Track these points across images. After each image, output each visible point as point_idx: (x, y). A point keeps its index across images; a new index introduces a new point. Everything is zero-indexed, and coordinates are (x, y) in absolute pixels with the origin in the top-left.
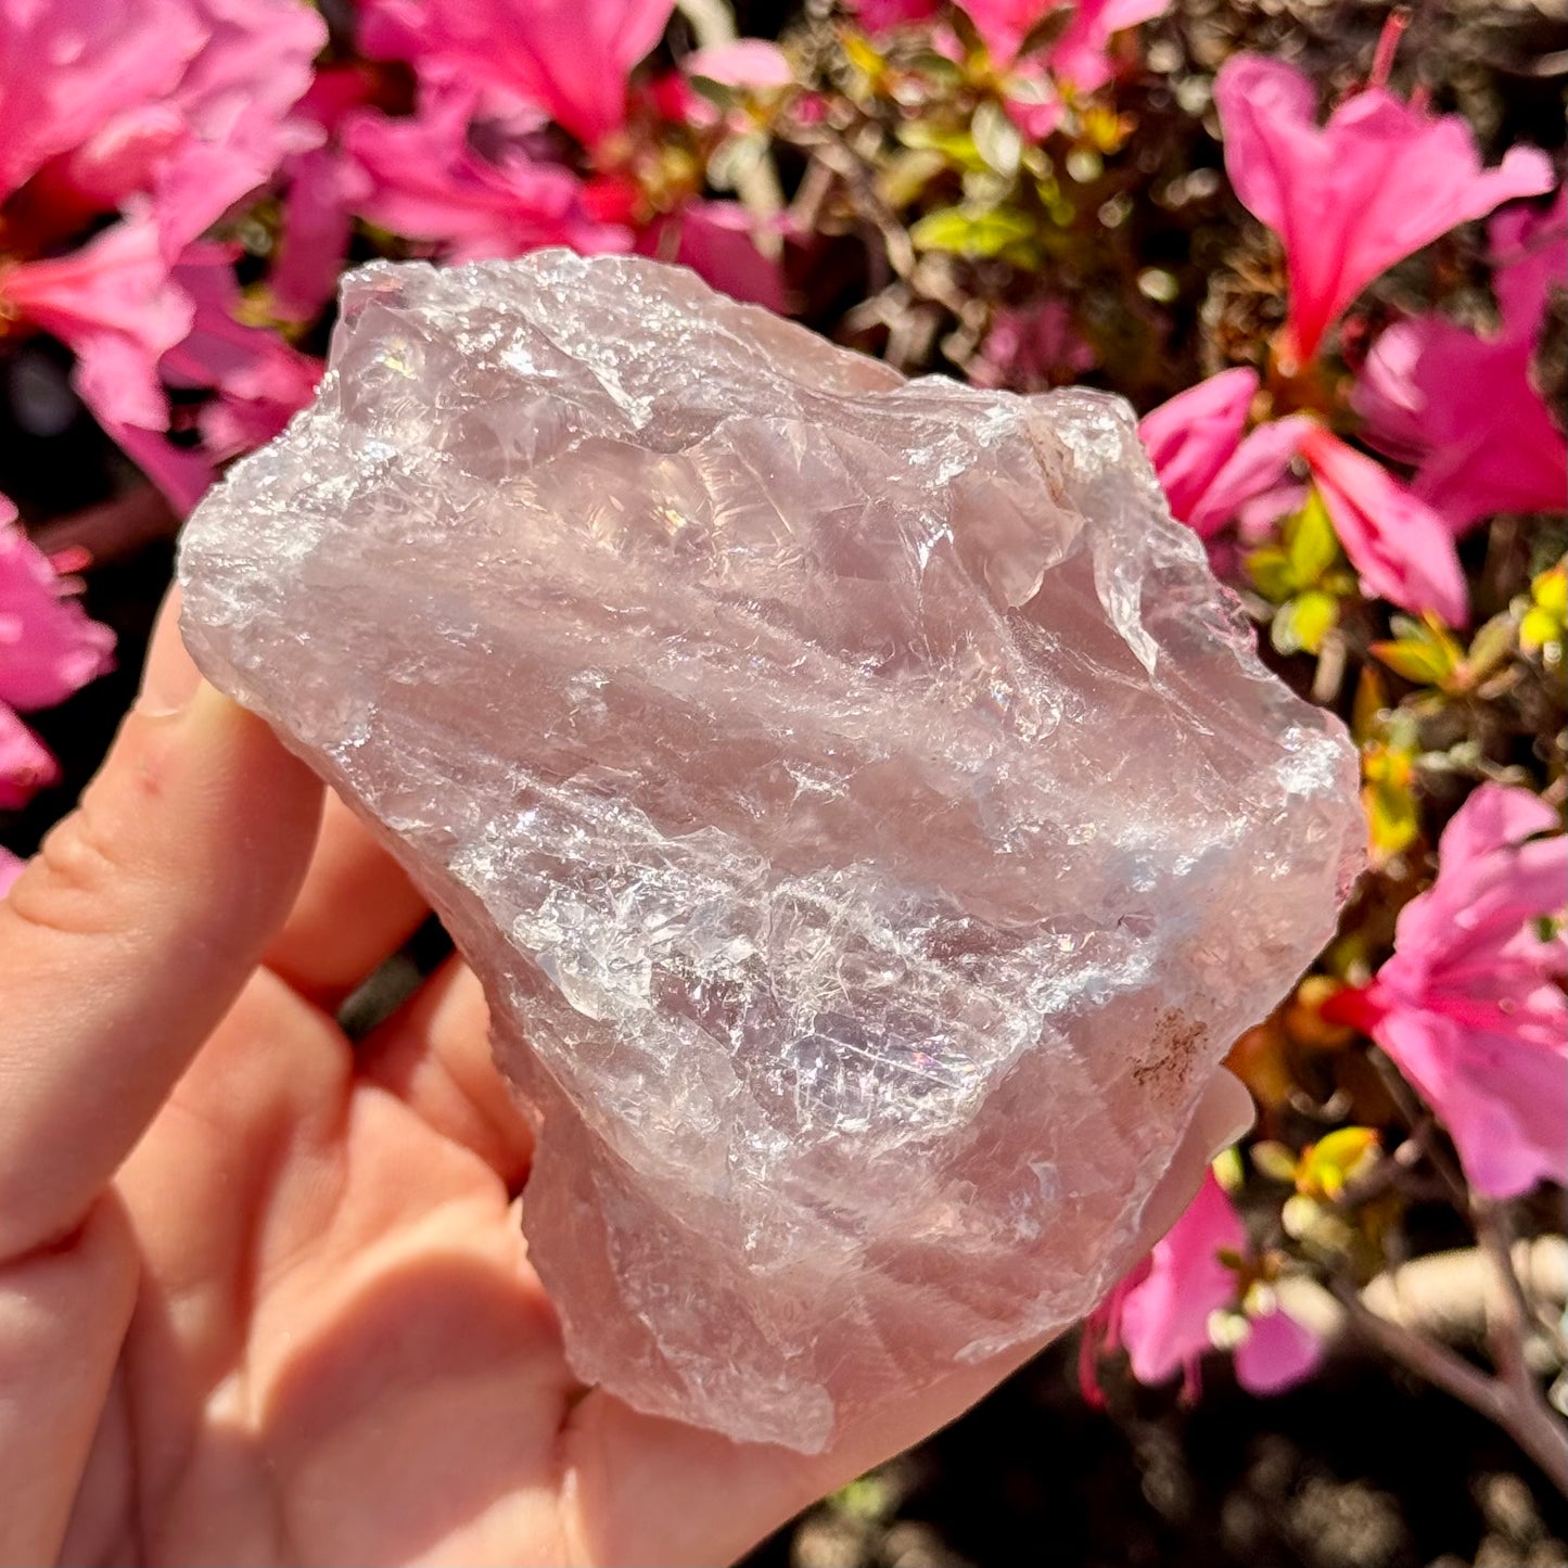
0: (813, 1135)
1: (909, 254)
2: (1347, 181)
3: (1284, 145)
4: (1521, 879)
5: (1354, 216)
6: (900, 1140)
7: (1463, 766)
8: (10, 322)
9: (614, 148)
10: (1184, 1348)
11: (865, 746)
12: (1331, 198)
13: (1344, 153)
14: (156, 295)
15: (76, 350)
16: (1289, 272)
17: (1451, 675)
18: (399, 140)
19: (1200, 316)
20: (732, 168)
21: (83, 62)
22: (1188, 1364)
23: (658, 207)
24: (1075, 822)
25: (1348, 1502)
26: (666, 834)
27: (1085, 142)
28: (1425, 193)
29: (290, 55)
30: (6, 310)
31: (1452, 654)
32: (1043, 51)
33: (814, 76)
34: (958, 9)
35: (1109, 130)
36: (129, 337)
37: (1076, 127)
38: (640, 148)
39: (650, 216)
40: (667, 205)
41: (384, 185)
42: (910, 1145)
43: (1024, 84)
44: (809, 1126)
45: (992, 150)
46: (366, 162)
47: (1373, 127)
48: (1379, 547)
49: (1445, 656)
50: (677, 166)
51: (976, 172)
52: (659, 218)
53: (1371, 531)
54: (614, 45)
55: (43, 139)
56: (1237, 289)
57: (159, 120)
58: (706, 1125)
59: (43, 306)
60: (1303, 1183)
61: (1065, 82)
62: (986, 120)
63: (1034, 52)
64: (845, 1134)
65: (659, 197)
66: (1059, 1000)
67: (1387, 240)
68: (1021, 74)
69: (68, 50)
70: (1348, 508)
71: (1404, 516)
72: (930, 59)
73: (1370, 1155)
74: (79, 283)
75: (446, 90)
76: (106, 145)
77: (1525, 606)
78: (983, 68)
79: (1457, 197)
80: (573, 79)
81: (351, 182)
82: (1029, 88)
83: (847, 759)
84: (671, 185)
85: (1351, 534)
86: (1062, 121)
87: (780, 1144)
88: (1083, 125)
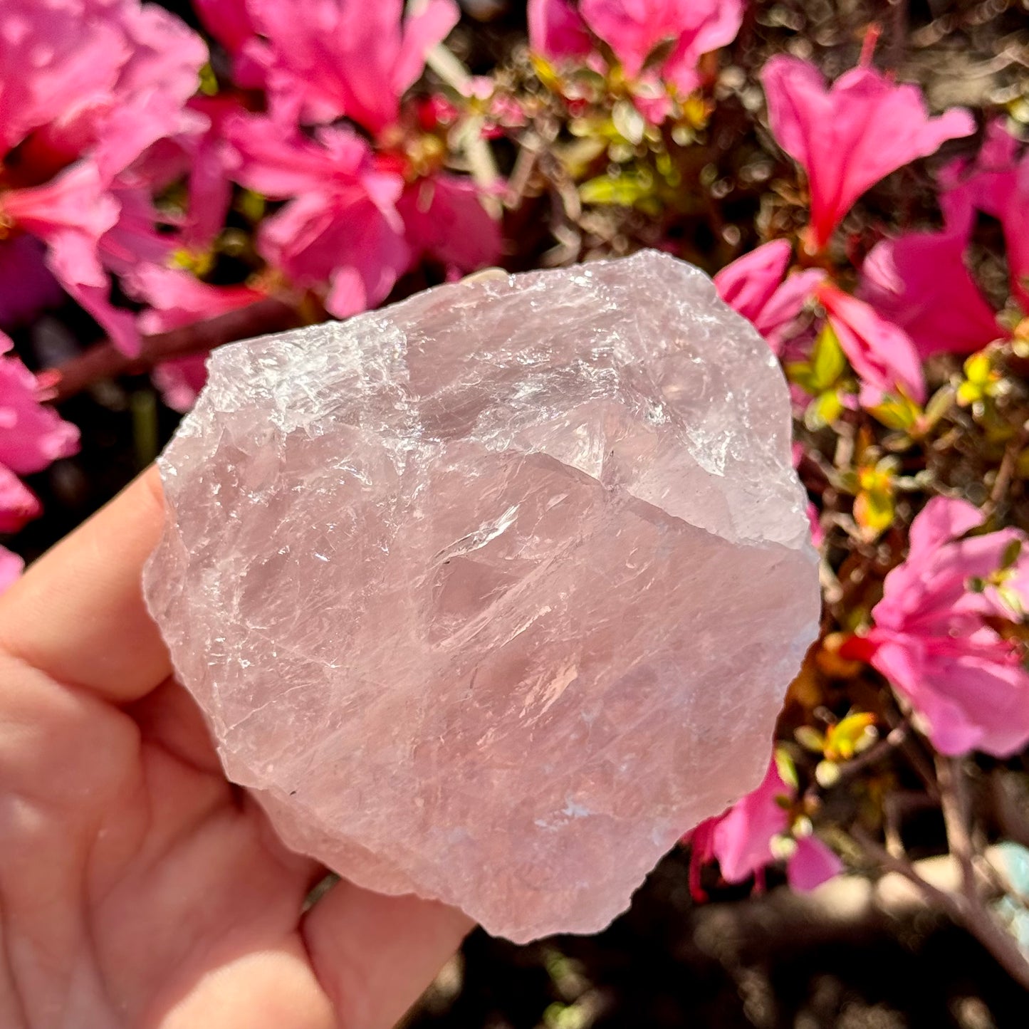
1: (578, 207)
2: (845, 126)
3: (804, 104)
4: (963, 563)
5: (850, 149)
7: (923, 485)
8: (8, 229)
9: (392, 135)
10: (754, 861)
12: (834, 138)
13: (842, 108)
14: (96, 201)
15: (48, 242)
16: (811, 192)
17: (914, 424)
18: (257, 129)
19: (756, 223)
20: (464, 139)
21: (53, 65)
22: (756, 872)
23: (419, 172)
25: (873, 1018)
27: (685, 121)
28: (893, 134)
29: (186, 67)
30: (6, 221)
31: (915, 413)
32: (658, 66)
33: (514, 82)
34: (603, 42)
35: (698, 113)
36: (80, 230)
37: (678, 112)
38: (409, 135)
39: (415, 177)
40: (425, 173)
41: (249, 159)
43: (646, 88)
45: (626, 128)
46: (238, 145)
47: (861, 90)
48: (869, 356)
49: (910, 411)
50: (430, 146)
51: (617, 144)
52: (421, 179)
53: (864, 346)
54: (391, 75)
55: (29, 116)
56: (779, 204)
57: (100, 97)
59: (28, 219)
60: (829, 752)
61: (670, 84)
62: (621, 110)
63: (651, 67)
65: (421, 165)
67: (870, 166)
68: (644, 82)
69: (43, 57)
70: (851, 334)
71: (884, 336)
72: (587, 74)
73: (870, 734)
74: (51, 202)
75: (285, 92)
76: (67, 117)
77: (959, 381)
78: (620, 77)
79: (914, 135)
80: (366, 94)
81: (229, 158)
82: (649, 89)
84: (427, 158)
85: (852, 348)
86: (669, 110)
88: (682, 112)
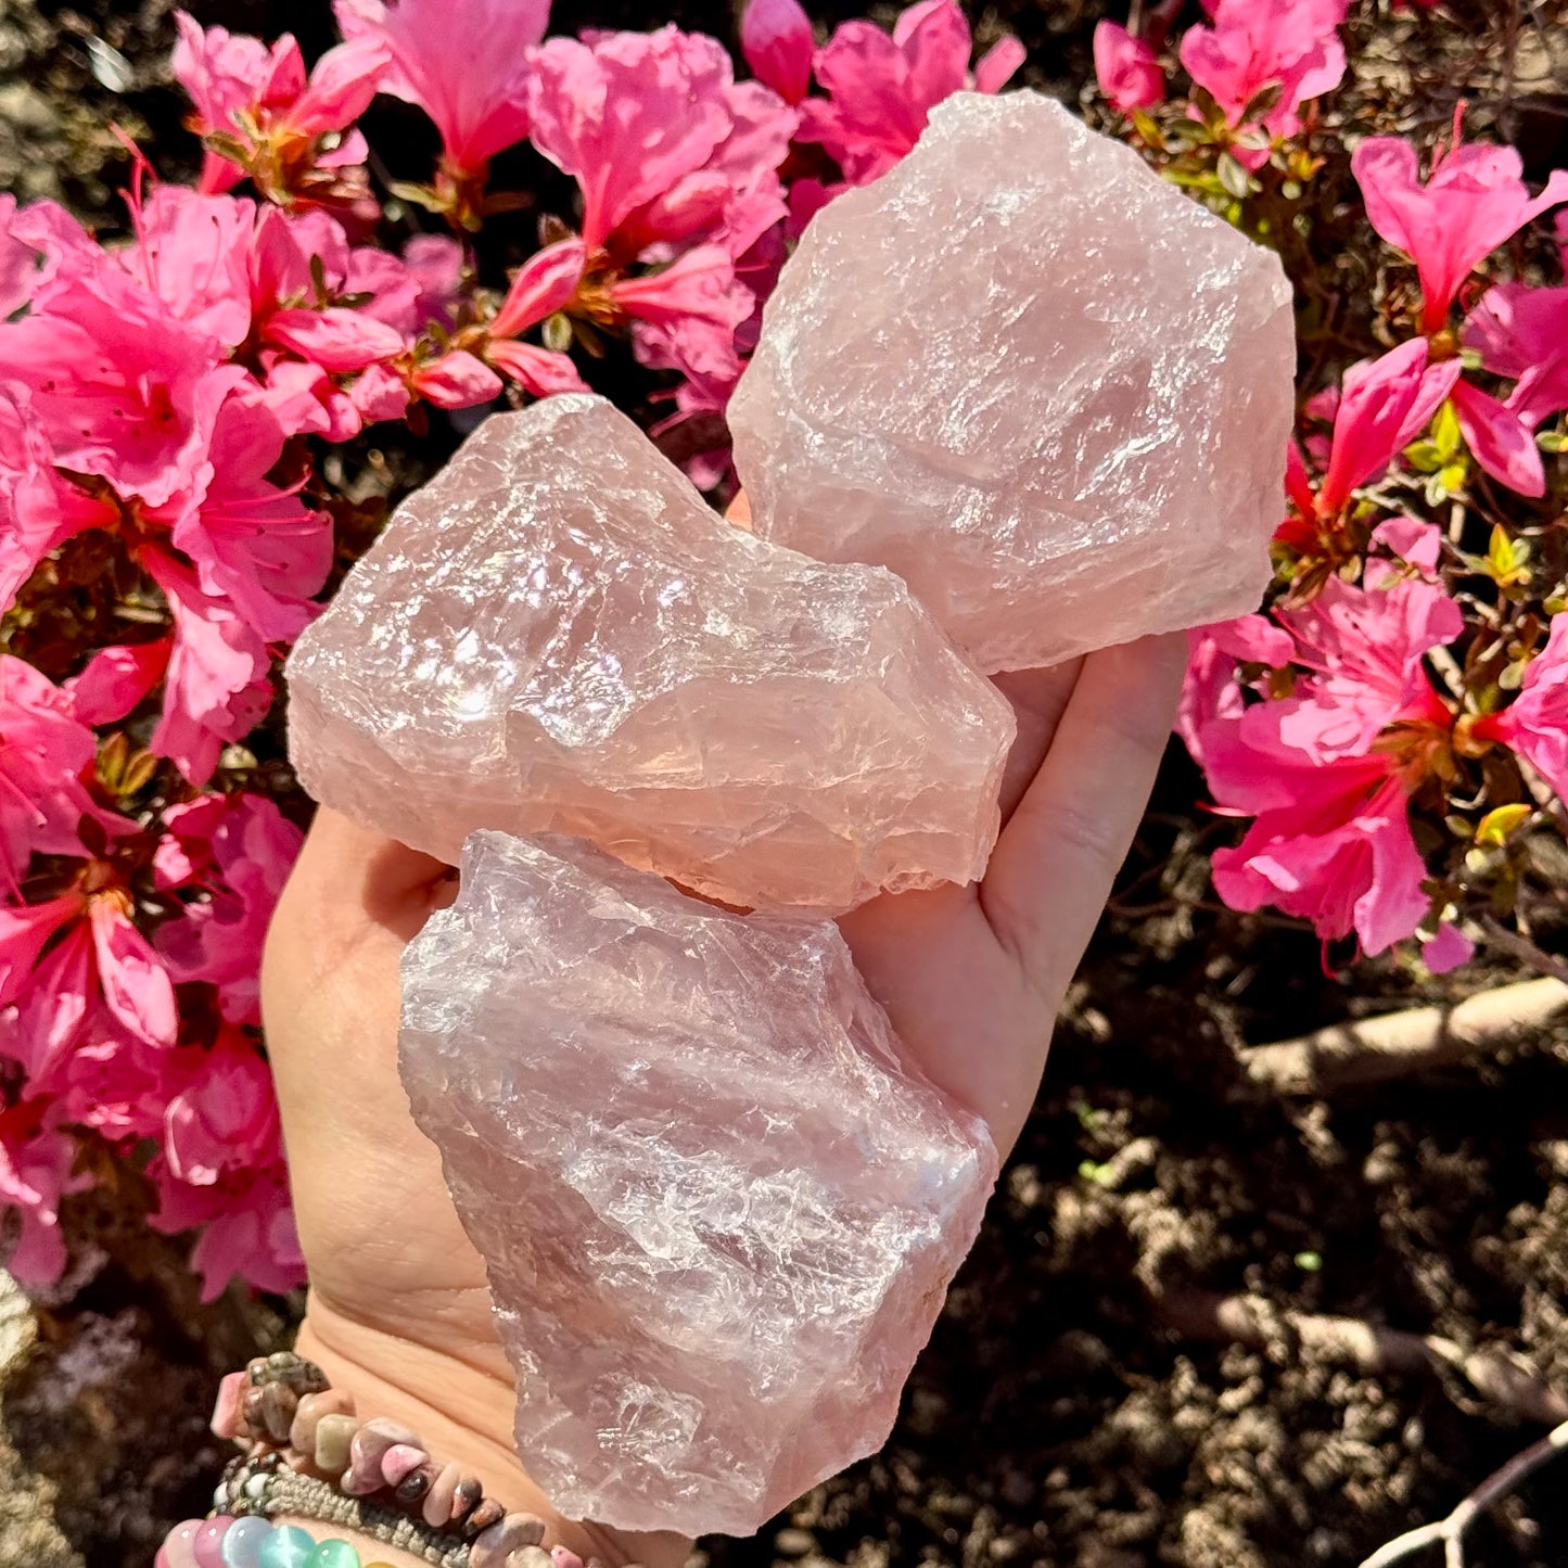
0: (805, 1316)
3: (1402, 207)
6: (850, 1317)
11: (804, 1100)
24: (901, 1147)
26: (685, 1155)
35: (1306, 167)
42: (852, 1322)
44: (803, 1311)
45: (1231, 179)
58: (740, 1314)
62: (1224, 160)
64: (820, 1315)
66: (906, 1246)
68: (1245, 130)
82: (1252, 140)
83: (792, 1108)
87: (789, 1321)
